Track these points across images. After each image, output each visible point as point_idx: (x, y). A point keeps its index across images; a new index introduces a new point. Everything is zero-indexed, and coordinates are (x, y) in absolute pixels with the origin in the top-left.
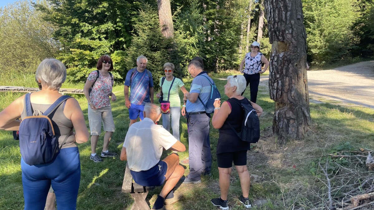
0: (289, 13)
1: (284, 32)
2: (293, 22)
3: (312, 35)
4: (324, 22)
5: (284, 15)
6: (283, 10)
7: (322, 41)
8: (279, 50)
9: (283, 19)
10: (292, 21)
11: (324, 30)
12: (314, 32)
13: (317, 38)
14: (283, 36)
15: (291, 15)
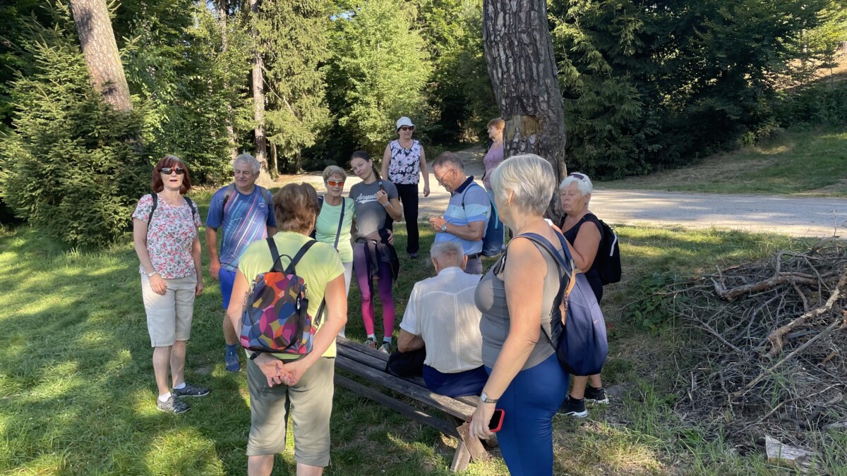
0: (541, 66)
1: (536, 98)
2: (549, 81)
3: (362, 104)
4: (381, 80)
5: (535, 70)
6: (532, 60)
7: (384, 117)
8: (525, 132)
9: (534, 76)
10: (546, 81)
11: (383, 95)
12: (367, 99)
13: (374, 110)
14: (534, 106)
15: (545, 70)
